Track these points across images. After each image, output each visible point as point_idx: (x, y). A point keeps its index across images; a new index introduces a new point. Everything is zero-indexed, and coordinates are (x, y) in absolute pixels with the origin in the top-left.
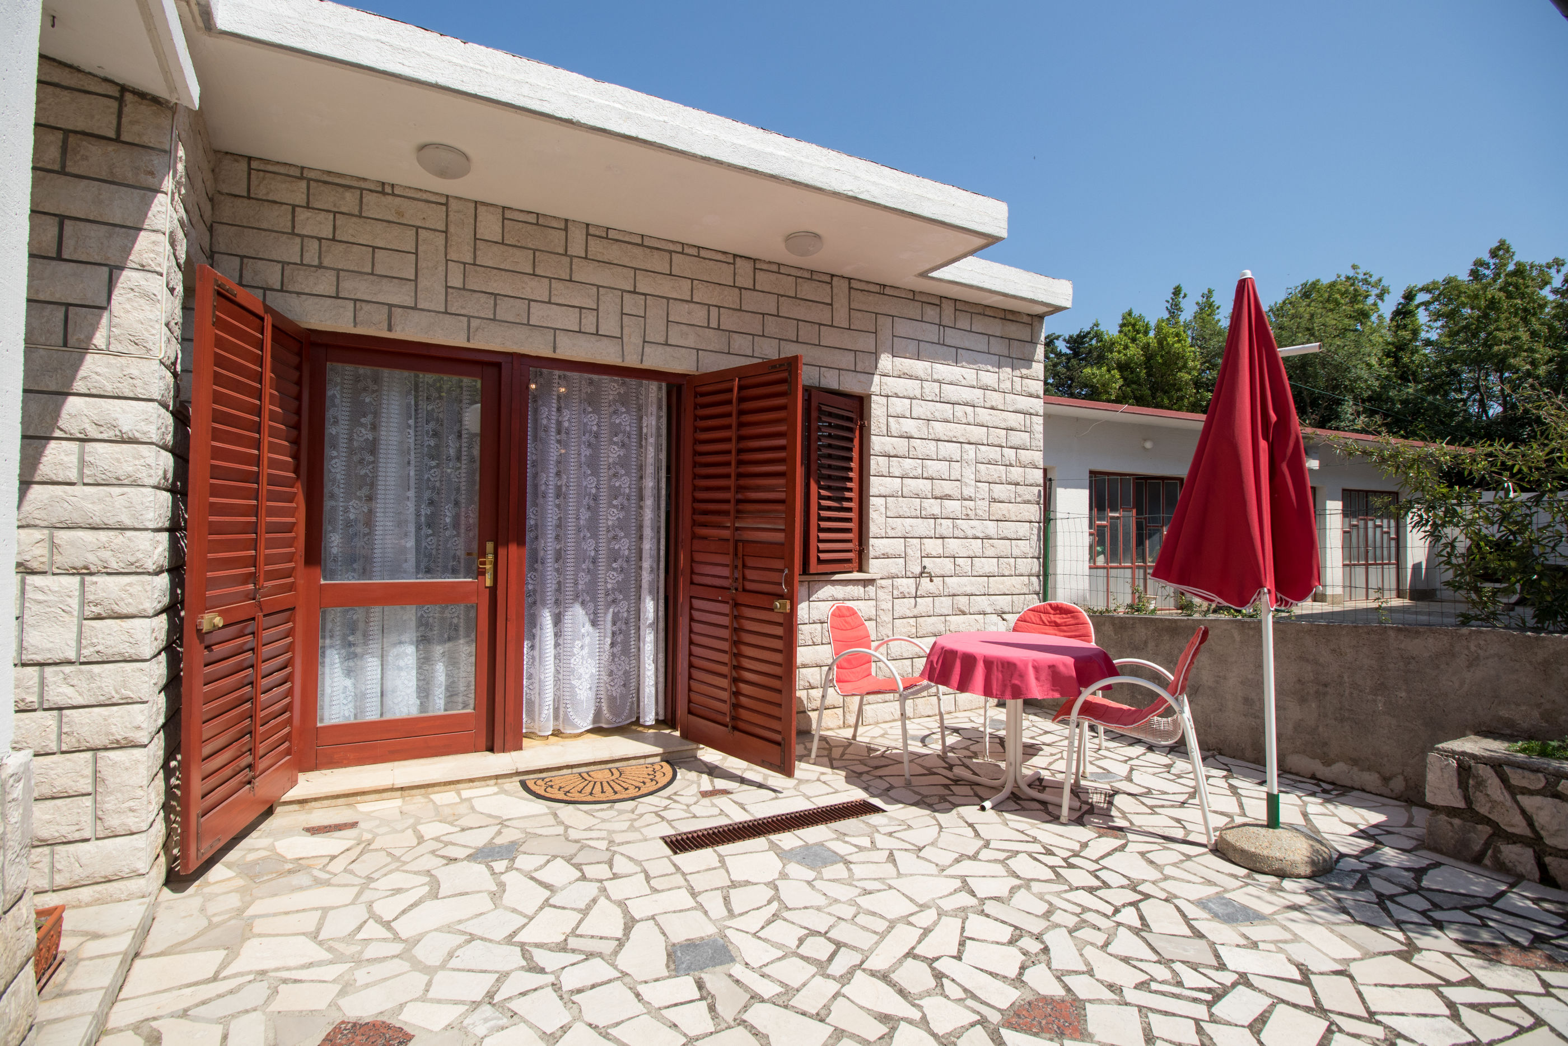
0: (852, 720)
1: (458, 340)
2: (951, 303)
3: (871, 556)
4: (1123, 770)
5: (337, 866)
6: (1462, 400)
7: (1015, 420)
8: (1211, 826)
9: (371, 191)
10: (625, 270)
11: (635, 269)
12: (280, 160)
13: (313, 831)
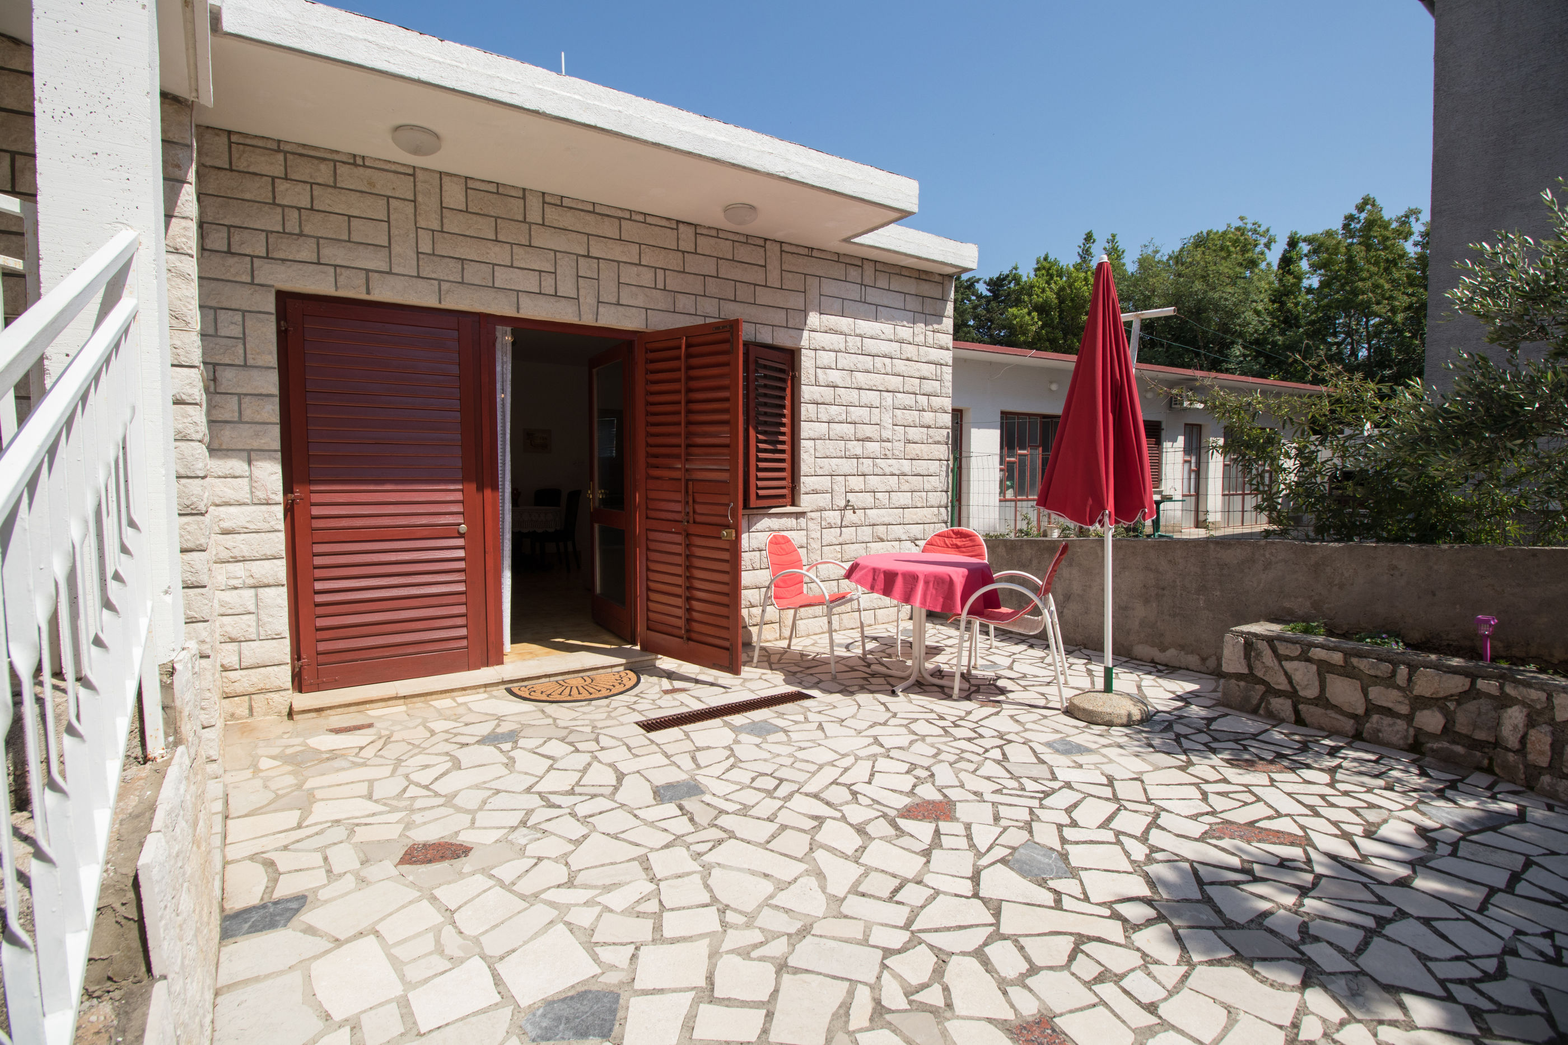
0: (787, 633)
1: (432, 302)
2: (872, 264)
3: (802, 492)
4: (1007, 662)
5: (369, 753)
6: (1336, 343)
7: (928, 370)
8: (1064, 696)
9: (343, 162)
10: (579, 236)
11: (588, 235)
12: (258, 134)
13: (338, 731)
